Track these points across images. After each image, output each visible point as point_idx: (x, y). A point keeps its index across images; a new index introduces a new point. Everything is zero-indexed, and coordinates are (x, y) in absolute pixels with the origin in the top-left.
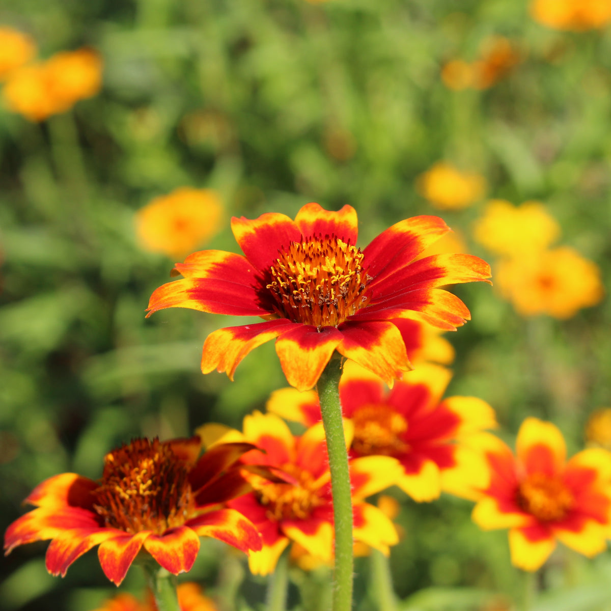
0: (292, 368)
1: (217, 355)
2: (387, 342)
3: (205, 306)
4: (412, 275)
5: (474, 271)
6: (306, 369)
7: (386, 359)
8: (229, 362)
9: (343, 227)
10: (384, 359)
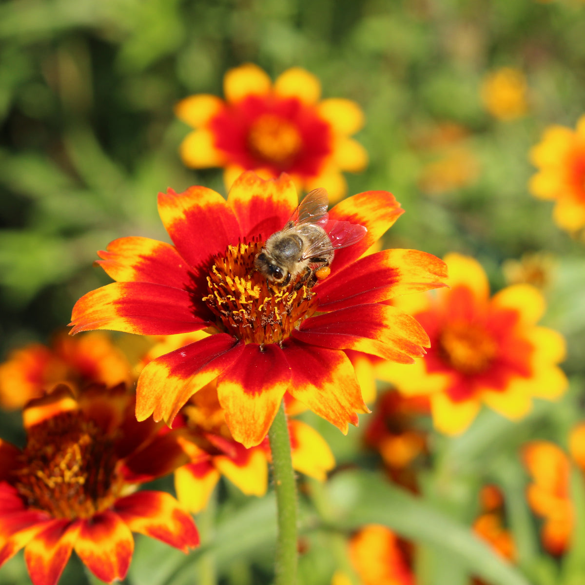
0: (237, 422)
1: (152, 400)
2: (340, 379)
3: (135, 327)
4: (361, 275)
5: (430, 272)
6: (252, 421)
7: (339, 400)
8: (166, 407)
9: (283, 208)
10: (337, 400)
